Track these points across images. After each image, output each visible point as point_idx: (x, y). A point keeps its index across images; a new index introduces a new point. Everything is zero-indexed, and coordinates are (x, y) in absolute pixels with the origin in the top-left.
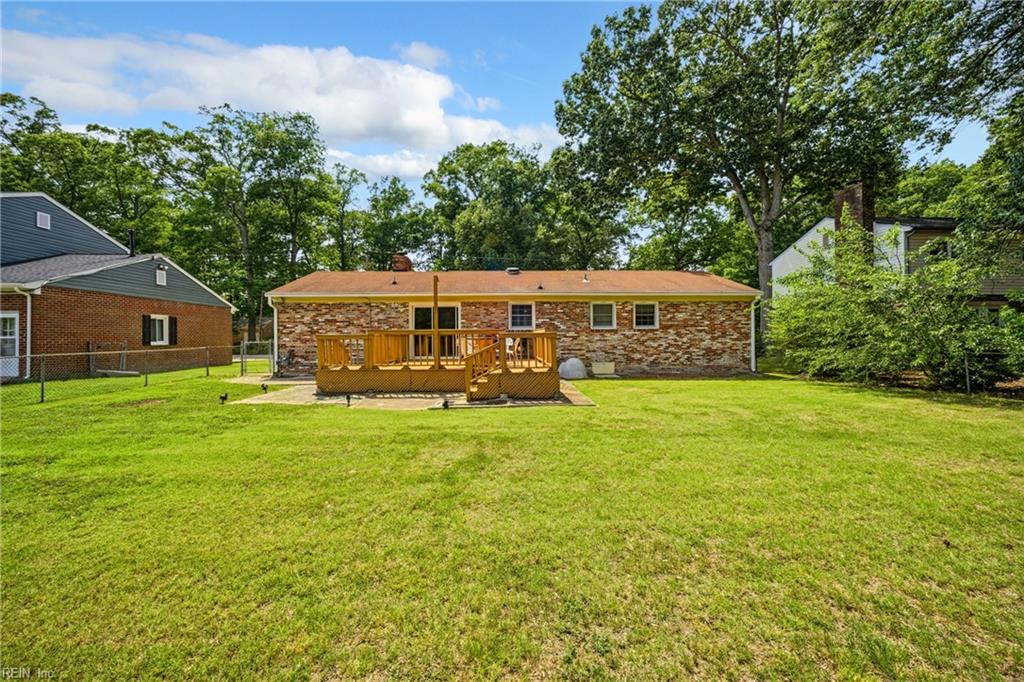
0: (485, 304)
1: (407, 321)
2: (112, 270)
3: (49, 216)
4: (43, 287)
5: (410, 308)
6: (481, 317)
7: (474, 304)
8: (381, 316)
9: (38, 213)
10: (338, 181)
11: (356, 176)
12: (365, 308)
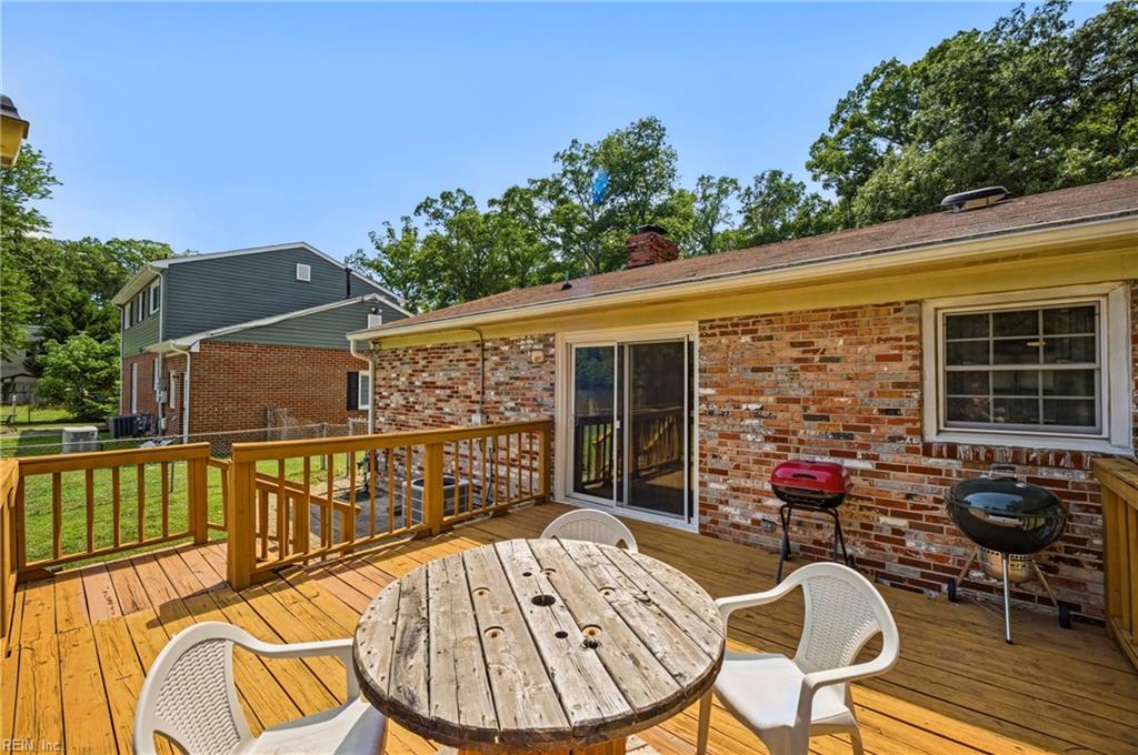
1: (551, 389)
2: (301, 317)
3: (309, 267)
4: (202, 342)
5: (559, 351)
6: (780, 375)
7: (746, 326)
9: (298, 265)
10: (705, 198)
11: (726, 186)
12: (476, 354)
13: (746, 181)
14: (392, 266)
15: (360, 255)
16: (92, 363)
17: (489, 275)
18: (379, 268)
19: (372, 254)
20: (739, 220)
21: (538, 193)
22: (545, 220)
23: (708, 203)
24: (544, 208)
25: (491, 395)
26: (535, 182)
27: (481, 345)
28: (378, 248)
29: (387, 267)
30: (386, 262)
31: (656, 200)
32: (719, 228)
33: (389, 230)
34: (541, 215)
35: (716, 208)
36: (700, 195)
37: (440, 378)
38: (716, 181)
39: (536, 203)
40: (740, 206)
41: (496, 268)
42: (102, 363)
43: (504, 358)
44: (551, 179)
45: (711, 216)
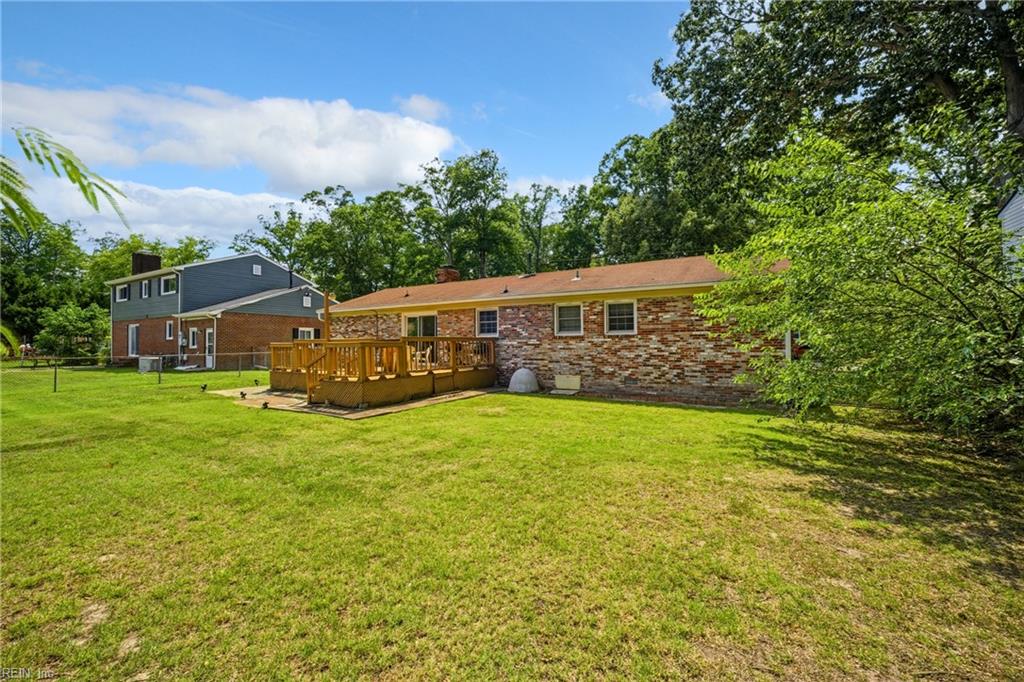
0: (456, 312)
1: (400, 330)
3: (260, 266)
4: (223, 313)
5: (403, 318)
6: (453, 324)
7: (447, 312)
8: (384, 326)
9: (254, 266)
10: (535, 200)
11: (550, 192)
12: (374, 319)
13: (564, 192)
14: (278, 243)
15: (250, 234)
16: (80, 324)
17: (364, 255)
18: (266, 245)
19: (260, 234)
20: (560, 218)
21: (405, 195)
22: (410, 215)
23: (538, 204)
24: (409, 206)
25: (380, 333)
26: (402, 185)
27: (376, 316)
28: (267, 228)
29: (274, 243)
30: (273, 239)
31: (494, 204)
32: (546, 222)
33: (276, 213)
34: (407, 212)
35: (543, 208)
36: (532, 198)
37: (360, 328)
38: (544, 188)
39: (404, 202)
40: (560, 208)
41: (371, 249)
42: (88, 324)
43: (385, 320)
44: (415, 187)
45: (538, 216)
